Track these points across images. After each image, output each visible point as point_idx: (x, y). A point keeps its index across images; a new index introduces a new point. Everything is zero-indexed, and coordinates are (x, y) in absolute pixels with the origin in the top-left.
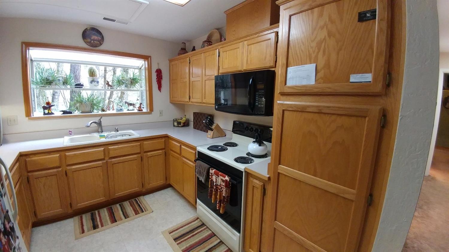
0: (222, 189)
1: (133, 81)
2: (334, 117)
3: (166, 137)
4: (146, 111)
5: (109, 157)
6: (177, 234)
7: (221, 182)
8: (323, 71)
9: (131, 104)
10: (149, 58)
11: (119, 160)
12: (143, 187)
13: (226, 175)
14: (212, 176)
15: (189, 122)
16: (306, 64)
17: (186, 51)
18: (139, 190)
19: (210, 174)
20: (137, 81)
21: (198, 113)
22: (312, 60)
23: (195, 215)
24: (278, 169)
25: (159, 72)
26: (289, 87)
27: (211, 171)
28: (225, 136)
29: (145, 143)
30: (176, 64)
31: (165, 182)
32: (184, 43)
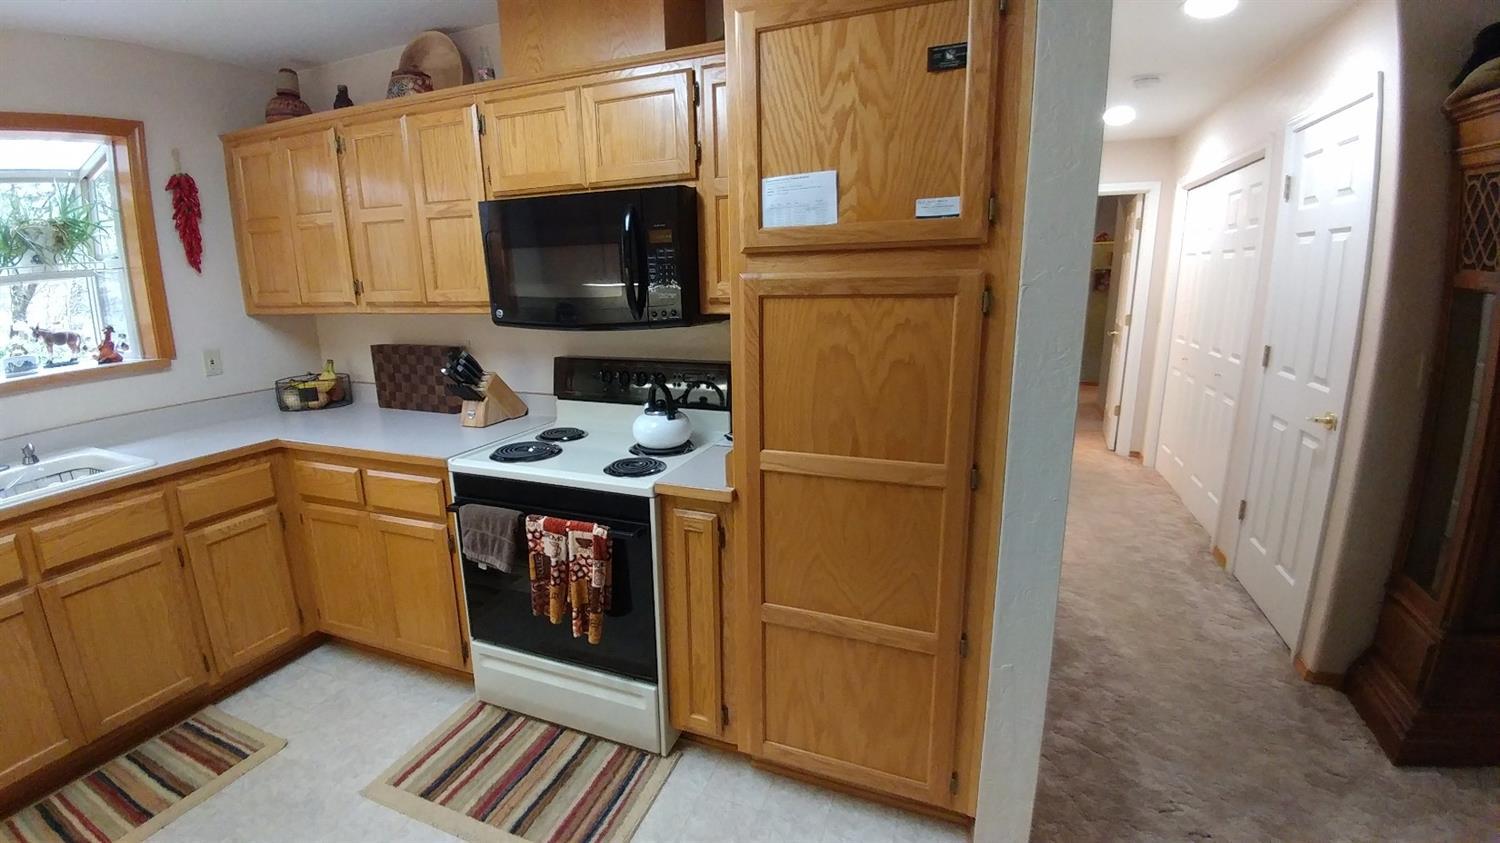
0: (584, 568)
1: (66, 235)
2: (887, 303)
3: (276, 451)
4: (141, 360)
5: (43, 571)
6: (426, 776)
7: (576, 550)
8: (853, 191)
9: (60, 338)
10: (137, 131)
11: (83, 578)
12: (208, 670)
13: (592, 521)
14: (537, 539)
15: (350, 387)
16: (812, 171)
17: (301, 102)
18: (192, 686)
19: (530, 536)
20: (84, 232)
21: (395, 348)
22: (827, 163)
23: (466, 701)
24: (759, 463)
25: (184, 190)
26: (772, 233)
27: (530, 525)
28: (527, 414)
29: (185, 487)
30: (268, 155)
31: (296, 632)
32: (291, 71)
